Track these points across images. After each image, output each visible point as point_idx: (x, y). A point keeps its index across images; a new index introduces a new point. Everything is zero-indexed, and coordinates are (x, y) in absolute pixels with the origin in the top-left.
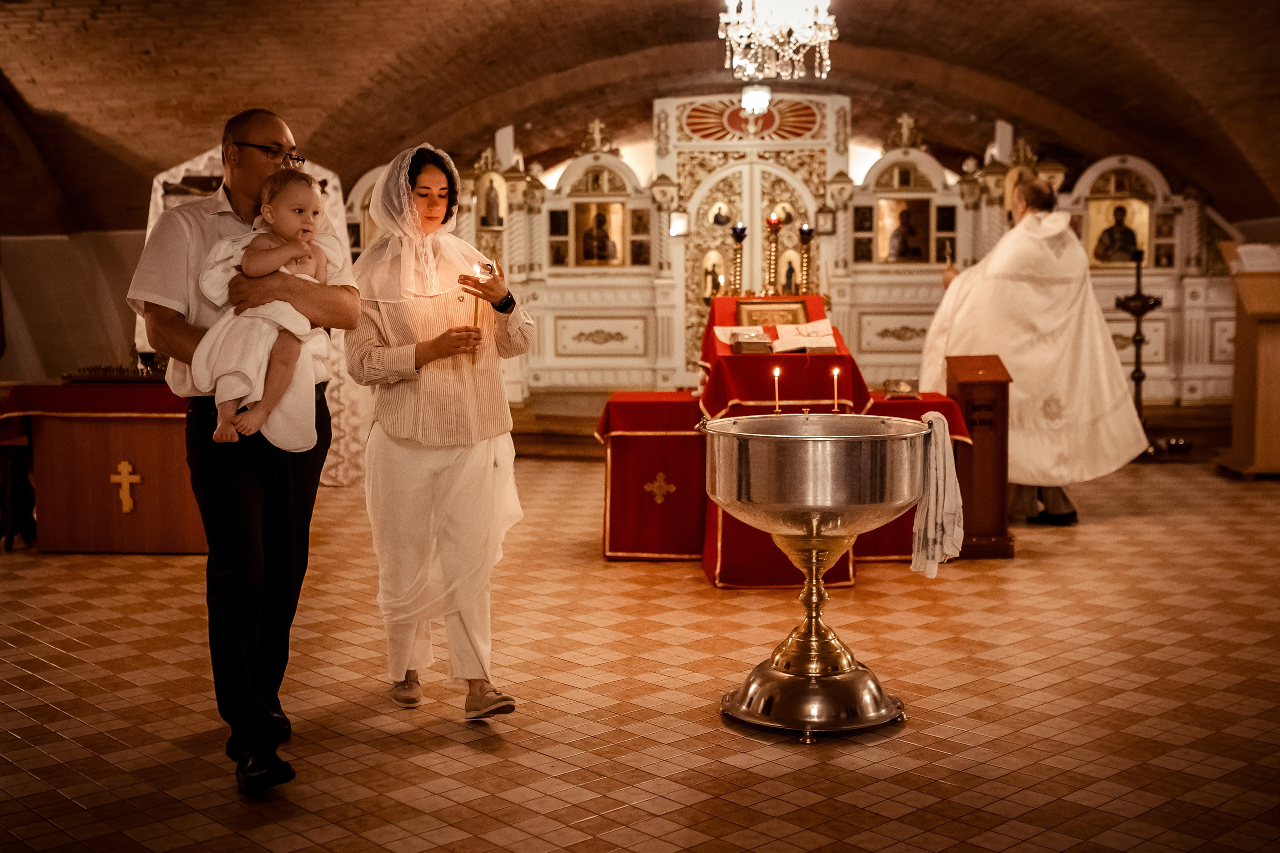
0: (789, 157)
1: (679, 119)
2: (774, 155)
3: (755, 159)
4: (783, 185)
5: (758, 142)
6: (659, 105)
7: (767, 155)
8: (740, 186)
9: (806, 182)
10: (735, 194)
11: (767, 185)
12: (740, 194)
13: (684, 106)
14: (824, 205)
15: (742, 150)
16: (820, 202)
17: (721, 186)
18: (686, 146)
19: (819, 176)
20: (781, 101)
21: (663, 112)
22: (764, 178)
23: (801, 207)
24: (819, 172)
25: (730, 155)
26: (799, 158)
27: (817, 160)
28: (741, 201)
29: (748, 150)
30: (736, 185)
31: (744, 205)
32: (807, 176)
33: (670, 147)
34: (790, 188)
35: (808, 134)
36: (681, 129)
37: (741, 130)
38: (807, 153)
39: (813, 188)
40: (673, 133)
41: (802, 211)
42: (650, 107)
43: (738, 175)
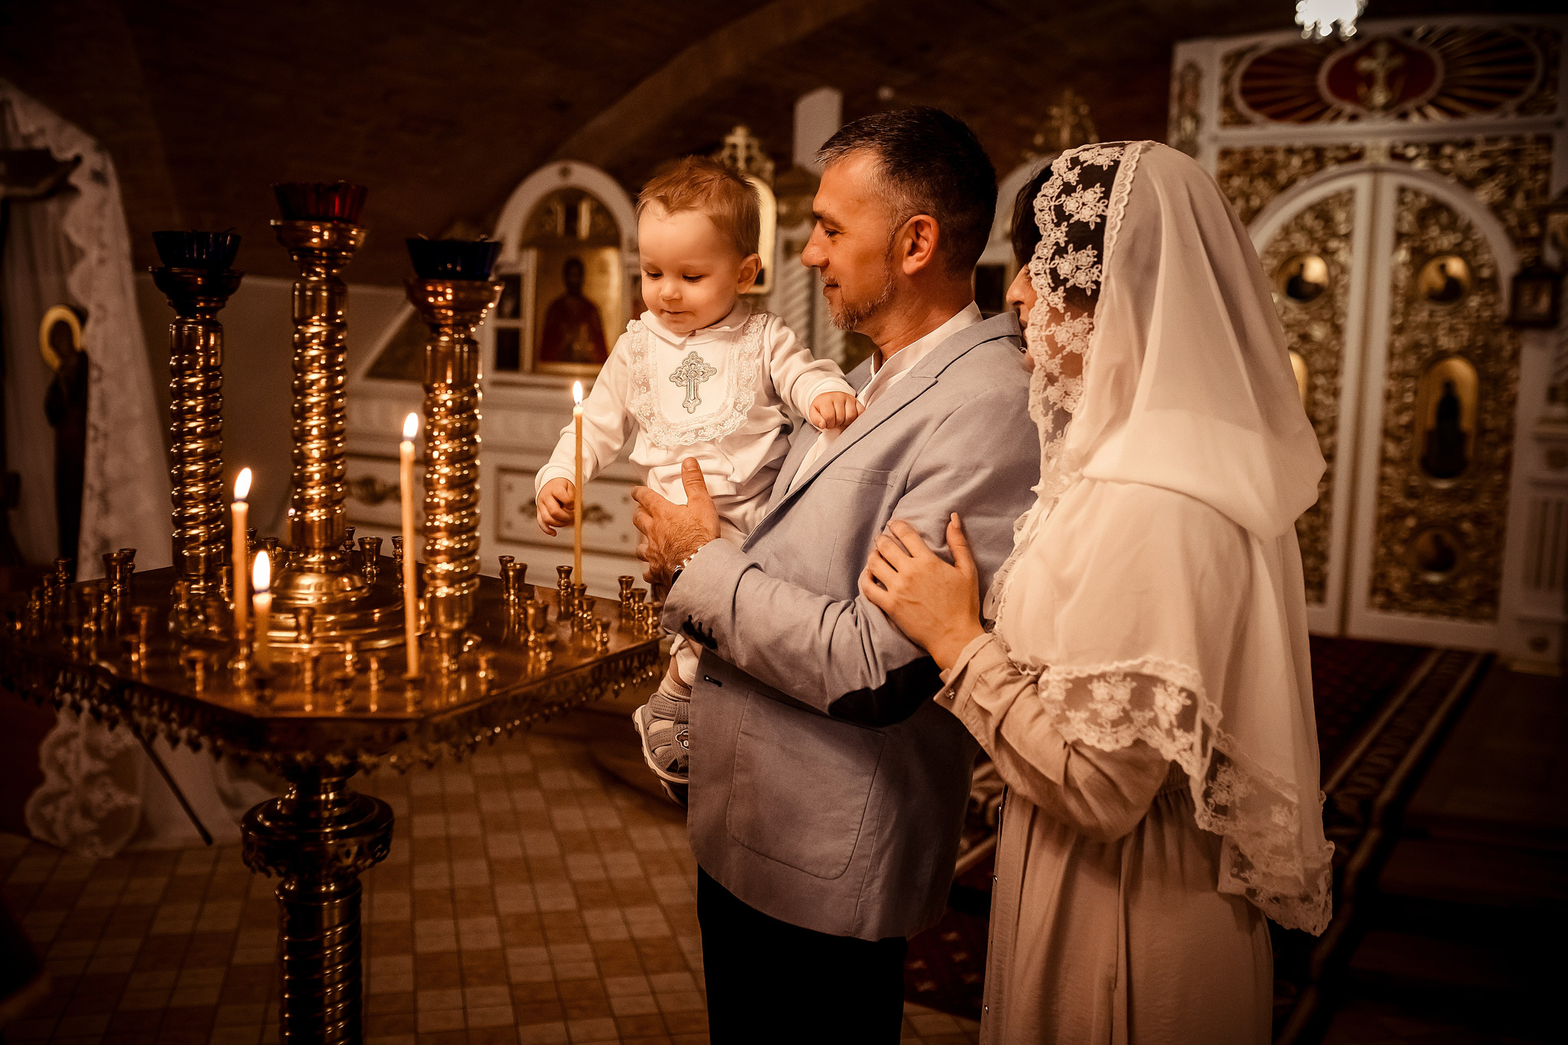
0: (1462, 156)
1: (1226, 80)
2: (1426, 150)
3: (1383, 161)
4: (1444, 218)
5: (1393, 124)
6: (1184, 53)
7: (1411, 152)
8: (1350, 219)
9: (1497, 209)
10: (1335, 235)
11: (1409, 218)
12: (1347, 237)
13: (1239, 55)
14: (1538, 260)
15: (1355, 143)
16: (1528, 253)
17: (1309, 220)
18: (1240, 137)
19: (1528, 195)
20: (1452, 32)
21: (1192, 66)
22: (1401, 202)
23: (1482, 266)
24: (1529, 184)
25: (1329, 154)
26: (1484, 155)
27: (1529, 161)
28: (1351, 251)
29: (1368, 142)
30: (1340, 216)
31: (1354, 258)
32: (1499, 195)
33: (1202, 139)
34: (1462, 223)
35: (1511, 104)
36: (1227, 102)
37: (1356, 99)
38: (1504, 145)
39: (1513, 220)
40: (1211, 109)
41: (1486, 273)
42: (1166, 58)
43: (1345, 198)
